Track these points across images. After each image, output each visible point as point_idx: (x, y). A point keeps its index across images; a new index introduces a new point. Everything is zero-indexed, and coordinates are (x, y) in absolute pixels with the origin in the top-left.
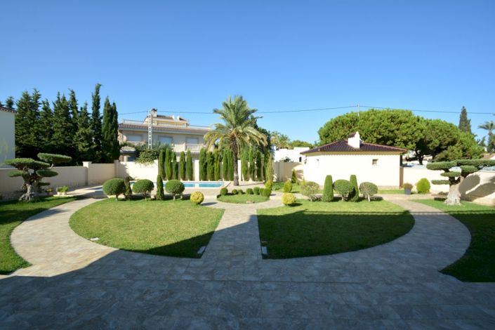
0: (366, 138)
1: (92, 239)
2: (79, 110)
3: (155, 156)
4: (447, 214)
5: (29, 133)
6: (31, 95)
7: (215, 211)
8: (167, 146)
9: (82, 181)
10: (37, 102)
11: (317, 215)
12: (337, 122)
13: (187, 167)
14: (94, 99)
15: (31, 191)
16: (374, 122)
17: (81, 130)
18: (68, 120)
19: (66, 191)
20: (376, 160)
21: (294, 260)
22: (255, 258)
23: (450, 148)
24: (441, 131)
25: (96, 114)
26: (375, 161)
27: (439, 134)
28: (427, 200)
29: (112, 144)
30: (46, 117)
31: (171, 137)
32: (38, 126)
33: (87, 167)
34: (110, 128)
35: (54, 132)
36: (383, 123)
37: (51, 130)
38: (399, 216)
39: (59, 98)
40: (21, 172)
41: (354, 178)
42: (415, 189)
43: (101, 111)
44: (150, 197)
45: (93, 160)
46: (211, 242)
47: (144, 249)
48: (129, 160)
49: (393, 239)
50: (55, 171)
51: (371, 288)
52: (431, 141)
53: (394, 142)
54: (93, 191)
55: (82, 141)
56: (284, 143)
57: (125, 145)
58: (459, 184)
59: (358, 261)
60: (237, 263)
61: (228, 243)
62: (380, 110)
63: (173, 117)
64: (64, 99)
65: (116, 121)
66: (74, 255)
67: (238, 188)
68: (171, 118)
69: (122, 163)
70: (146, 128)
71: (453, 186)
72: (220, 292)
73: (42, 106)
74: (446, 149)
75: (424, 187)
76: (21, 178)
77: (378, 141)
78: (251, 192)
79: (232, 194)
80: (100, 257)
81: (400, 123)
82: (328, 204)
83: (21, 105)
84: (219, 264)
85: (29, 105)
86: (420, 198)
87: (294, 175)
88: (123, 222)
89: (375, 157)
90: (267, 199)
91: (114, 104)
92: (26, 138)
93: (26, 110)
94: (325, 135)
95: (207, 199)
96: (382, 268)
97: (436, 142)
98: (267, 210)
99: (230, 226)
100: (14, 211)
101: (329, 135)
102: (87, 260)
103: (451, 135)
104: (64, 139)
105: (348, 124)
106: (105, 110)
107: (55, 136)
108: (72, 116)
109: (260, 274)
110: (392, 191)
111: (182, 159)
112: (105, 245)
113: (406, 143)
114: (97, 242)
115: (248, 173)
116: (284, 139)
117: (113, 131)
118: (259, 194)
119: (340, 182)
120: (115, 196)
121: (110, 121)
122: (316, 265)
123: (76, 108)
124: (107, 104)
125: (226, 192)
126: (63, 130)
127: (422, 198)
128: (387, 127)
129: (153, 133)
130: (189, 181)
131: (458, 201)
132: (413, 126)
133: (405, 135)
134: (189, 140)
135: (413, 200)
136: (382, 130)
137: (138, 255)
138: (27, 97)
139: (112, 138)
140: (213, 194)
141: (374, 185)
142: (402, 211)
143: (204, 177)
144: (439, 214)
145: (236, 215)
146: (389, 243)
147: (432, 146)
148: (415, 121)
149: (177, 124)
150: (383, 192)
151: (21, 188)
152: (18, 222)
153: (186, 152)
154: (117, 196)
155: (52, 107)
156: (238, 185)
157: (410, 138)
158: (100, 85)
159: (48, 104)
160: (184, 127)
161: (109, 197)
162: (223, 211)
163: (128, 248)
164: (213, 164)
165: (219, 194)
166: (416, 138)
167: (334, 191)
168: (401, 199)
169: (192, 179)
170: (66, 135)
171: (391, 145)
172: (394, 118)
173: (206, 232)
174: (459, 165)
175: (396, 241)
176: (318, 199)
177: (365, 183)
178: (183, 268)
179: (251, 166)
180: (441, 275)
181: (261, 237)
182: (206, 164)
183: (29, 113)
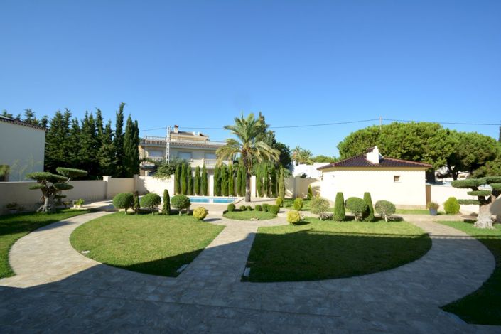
0: (389, 153)
1: (83, 252)
2: (104, 127)
3: (171, 171)
4: (474, 238)
5: (59, 149)
6: (63, 114)
7: (213, 227)
8: (184, 161)
9: (101, 194)
10: (67, 120)
11: (322, 235)
12: (357, 137)
13: (202, 182)
14: (118, 117)
15: (48, 203)
16: (398, 136)
17: (105, 146)
18: (94, 136)
19: (82, 204)
20: (398, 177)
21: (273, 285)
22: (233, 280)
23: (489, 163)
24: (476, 145)
25: (119, 130)
26: (396, 177)
27: (475, 148)
28: (455, 222)
29: (132, 159)
30: (74, 134)
31: (190, 153)
32: (67, 143)
33: (107, 180)
34: (131, 144)
35: (80, 148)
36: (407, 137)
37: (77, 146)
38: (415, 239)
39: (86, 116)
40: (40, 185)
41: (368, 195)
42: (441, 209)
43: (124, 128)
44: (158, 211)
45: (114, 174)
46: (196, 261)
47: (126, 264)
48: (150, 174)
49: (397, 266)
50: (72, 185)
51: (342, 323)
52: (466, 156)
53: (421, 157)
54: (108, 204)
55: (105, 156)
56: (306, 158)
57: (145, 160)
58: (490, 204)
59: (346, 289)
60: (212, 284)
61: (213, 262)
62: (404, 123)
63: (194, 133)
64: (91, 117)
65: (137, 138)
66: (58, 267)
67: (247, 204)
68: (192, 134)
69: (141, 177)
70: (164, 143)
71: (483, 206)
72: (172, 316)
73: (72, 124)
74: (483, 165)
75: (452, 207)
76: (40, 191)
77: (403, 156)
78: (260, 209)
79: (240, 210)
80: (81, 270)
81: (427, 136)
82: (338, 223)
83: (54, 123)
84: (193, 285)
85: (61, 122)
86: (446, 220)
87: (310, 191)
88: (120, 236)
89: (397, 173)
90: (275, 217)
91: (136, 121)
92: (56, 153)
93: (57, 128)
94: (345, 149)
95: (211, 214)
96: (372, 300)
97: (471, 157)
98: (269, 228)
99: (224, 243)
100: (29, 222)
101: (348, 149)
102: (67, 273)
103: (488, 149)
104: (89, 154)
105: (370, 138)
106: (127, 127)
107: (81, 152)
108: (97, 132)
109: (231, 298)
110: (417, 211)
111: (198, 174)
112: (92, 258)
113: (434, 158)
114: (86, 255)
115: (263, 188)
116: (306, 154)
117: (134, 147)
118: (267, 211)
119: (353, 200)
120: (124, 210)
121: (132, 137)
122: (296, 292)
123: (102, 126)
124: (130, 122)
125: (233, 209)
126: (88, 146)
127: (449, 220)
128: (412, 141)
129: (171, 148)
130: (203, 196)
131: (490, 224)
132: (442, 140)
133: (434, 149)
134: (208, 155)
135: (438, 222)
136: (407, 144)
137: (117, 270)
138: (59, 116)
139: (133, 153)
140: (220, 210)
141: (391, 204)
142: (420, 233)
143: (218, 192)
144: (464, 238)
145: (235, 232)
146: (391, 271)
147: (467, 162)
148: (445, 134)
149: (197, 139)
150: (405, 212)
151: (40, 200)
152: (26, 233)
153: (201, 166)
154: (126, 210)
155: (80, 125)
156: (249, 201)
157: (439, 152)
158: (124, 104)
159: (77, 122)
160: (203, 142)
161: (120, 210)
162: (223, 227)
163: (112, 263)
164: (227, 180)
165: (226, 210)
166: (446, 153)
167: (346, 210)
168: (425, 220)
169: (206, 194)
170: (91, 151)
171: (418, 161)
172: (420, 131)
173: (195, 249)
174: (489, 182)
175: (401, 268)
176: (330, 218)
177: (381, 201)
178: (154, 288)
179: (265, 181)
180: (441, 313)
181: (250, 258)
182: (221, 179)
183: (60, 130)
